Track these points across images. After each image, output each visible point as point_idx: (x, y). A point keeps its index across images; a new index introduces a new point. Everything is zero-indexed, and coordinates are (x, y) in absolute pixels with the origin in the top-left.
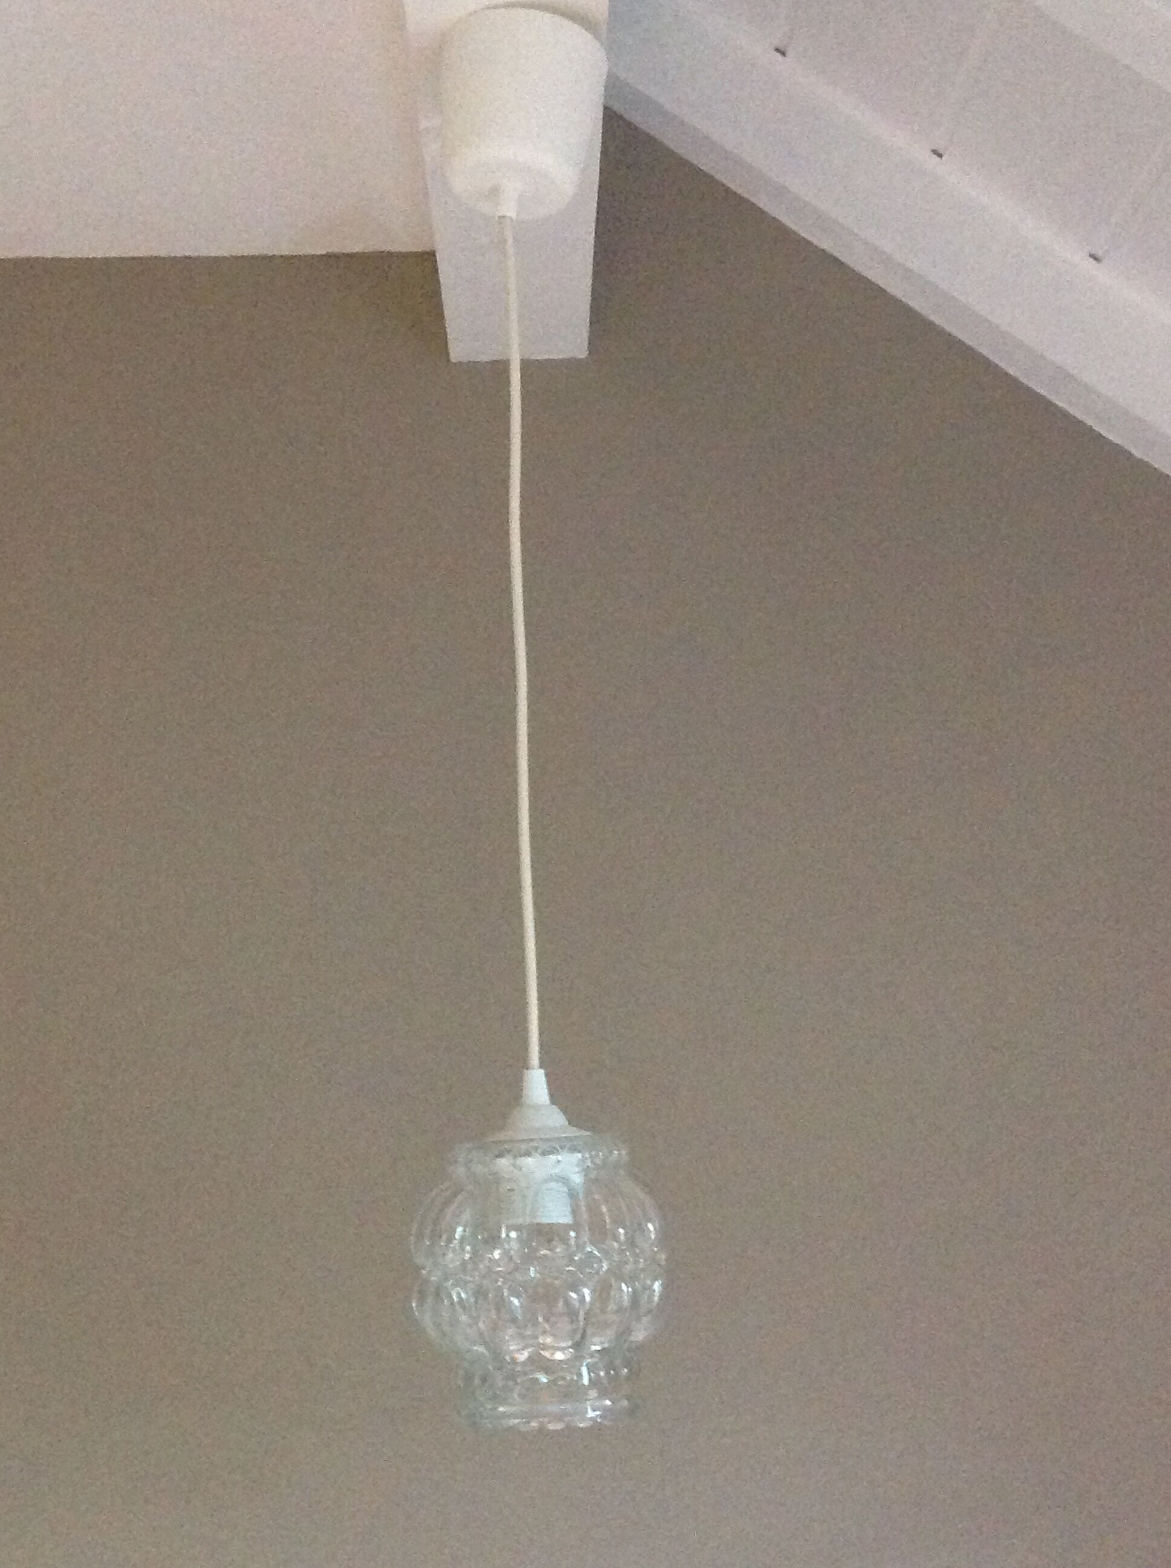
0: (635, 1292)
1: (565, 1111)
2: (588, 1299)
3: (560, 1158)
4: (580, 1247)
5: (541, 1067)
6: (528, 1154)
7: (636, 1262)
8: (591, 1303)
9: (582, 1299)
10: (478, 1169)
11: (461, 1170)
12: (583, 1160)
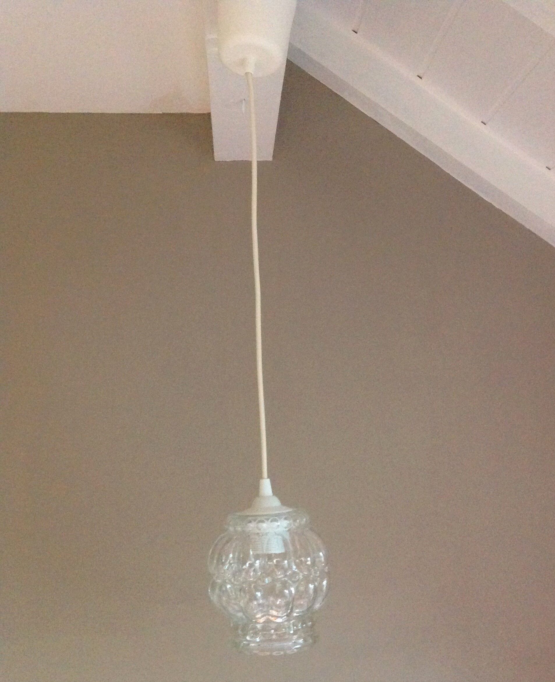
0: (315, 586)
1: (280, 499)
2: (293, 592)
3: (279, 524)
4: (290, 567)
5: (268, 478)
6: (263, 522)
7: (315, 573)
8: (295, 594)
9: (290, 592)
10: (239, 529)
11: (231, 529)
12: (290, 524)
